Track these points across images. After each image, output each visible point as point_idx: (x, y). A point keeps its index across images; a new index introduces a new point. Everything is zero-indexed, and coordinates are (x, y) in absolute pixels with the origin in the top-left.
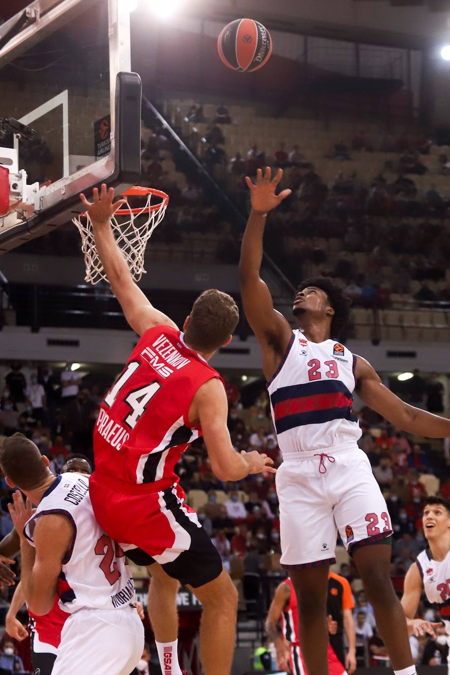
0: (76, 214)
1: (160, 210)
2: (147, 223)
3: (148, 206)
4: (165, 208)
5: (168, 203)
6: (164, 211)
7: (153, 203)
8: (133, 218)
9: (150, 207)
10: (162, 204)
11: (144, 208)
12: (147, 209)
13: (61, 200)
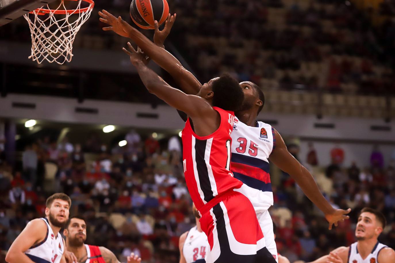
0: (27, 12)
1: (87, 12)
2: (78, 21)
3: (78, 8)
4: (91, 10)
5: (93, 7)
6: (90, 13)
7: (82, 6)
8: (68, 16)
9: (80, 9)
10: (89, 8)
11: (76, 10)
12: (78, 11)
13: (15, 2)
